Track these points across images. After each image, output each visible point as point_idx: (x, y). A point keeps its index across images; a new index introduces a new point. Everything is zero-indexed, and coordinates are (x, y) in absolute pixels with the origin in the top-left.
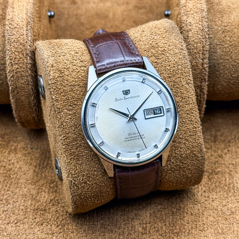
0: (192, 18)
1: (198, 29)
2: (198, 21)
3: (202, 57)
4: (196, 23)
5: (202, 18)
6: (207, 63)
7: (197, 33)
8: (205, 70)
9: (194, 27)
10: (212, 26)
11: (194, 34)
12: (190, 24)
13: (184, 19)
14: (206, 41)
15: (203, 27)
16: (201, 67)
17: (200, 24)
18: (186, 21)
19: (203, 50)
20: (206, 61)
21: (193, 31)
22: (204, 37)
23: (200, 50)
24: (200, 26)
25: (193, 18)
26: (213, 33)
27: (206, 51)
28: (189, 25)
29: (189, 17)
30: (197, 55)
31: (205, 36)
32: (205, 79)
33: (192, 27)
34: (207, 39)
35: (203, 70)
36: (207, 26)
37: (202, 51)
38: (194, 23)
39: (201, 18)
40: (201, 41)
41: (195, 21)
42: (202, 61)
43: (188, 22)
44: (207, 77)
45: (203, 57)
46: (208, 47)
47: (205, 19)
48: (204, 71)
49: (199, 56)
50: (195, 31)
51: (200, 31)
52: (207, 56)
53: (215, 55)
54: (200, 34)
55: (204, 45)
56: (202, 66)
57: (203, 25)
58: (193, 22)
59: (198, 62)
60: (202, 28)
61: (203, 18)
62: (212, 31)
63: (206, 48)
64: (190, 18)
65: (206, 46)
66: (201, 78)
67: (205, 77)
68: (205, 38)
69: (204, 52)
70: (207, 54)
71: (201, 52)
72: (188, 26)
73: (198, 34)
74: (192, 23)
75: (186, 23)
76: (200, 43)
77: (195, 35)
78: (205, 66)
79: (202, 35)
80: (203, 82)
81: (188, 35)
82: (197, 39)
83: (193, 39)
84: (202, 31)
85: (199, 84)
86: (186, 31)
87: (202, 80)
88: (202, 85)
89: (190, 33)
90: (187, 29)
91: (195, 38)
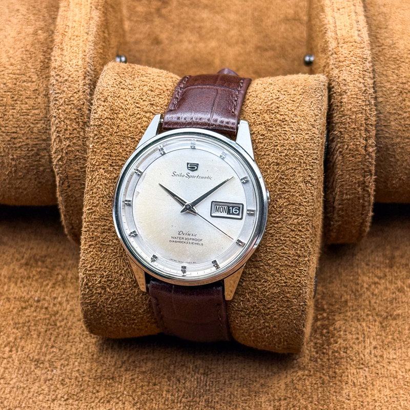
0: (347, 72)
1: (357, 89)
2: (357, 77)
3: (365, 136)
4: (354, 81)
5: (364, 73)
6: (374, 144)
7: (355, 96)
8: (370, 156)
9: (351, 88)
10: (382, 83)
11: (352, 98)
12: (344, 82)
13: (334, 75)
14: (370, 110)
15: (365, 86)
16: (363, 152)
17: (360, 83)
18: (337, 77)
19: (367, 125)
20: (372, 141)
21: (349, 94)
22: (367, 103)
23: (361, 125)
24: (362, 85)
25: (349, 73)
26: (384, 95)
27: (371, 125)
28: (342, 83)
29: (342, 70)
31: (369, 101)
32: (370, 171)
33: (348, 87)
34: (372, 107)
35: (367, 157)
36: (372, 86)
37: (365, 125)
38: (351, 81)
39: (363, 71)
40: (363, 109)
41: (353, 77)
42: (364, 142)
43: (340, 80)
44: (373, 168)
45: (365, 135)
46: (374, 119)
47: (369, 74)
48: (368, 159)
50: (353, 93)
51: (361, 94)
52: (373, 133)
53: (387, 130)
54: (361, 98)
55: (368, 116)
56: (366, 150)
57: (366, 84)
58: (349, 79)
59: (358, 143)
60: (364, 89)
61: (365, 71)
62: (382, 91)
63: (372, 120)
64: (344, 72)
65: (372, 118)
66: (363, 169)
67: (371, 168)
68: (370, 104)
69: (368, 127)
70: (373, 131)
71: (362, 128)
72: (341, 85)
73: (357, 99)
74: (348, 81)
75: (337, 80)
76: (362, 113)
77: (353, 99)
78: (371, 150)
79: (363, 101)
80: (368, 175)
81: (342, 100)
82: (356, 107)
83: (349, 107)
84: (363, 93)
85: (361, 179)
86: (338, 94)
87: (365, 172)
88: (365, 180)
89: (345, 96)
90: (339, 91)
91: (353, 104)
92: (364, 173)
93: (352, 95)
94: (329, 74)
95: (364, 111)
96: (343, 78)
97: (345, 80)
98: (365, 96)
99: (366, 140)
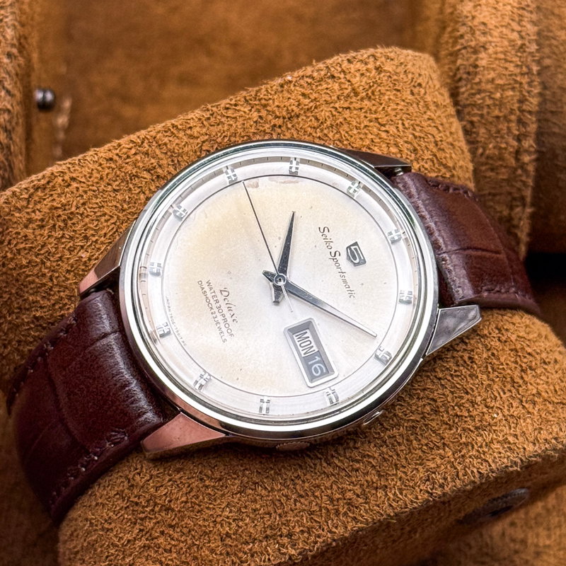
1: (506, 44)
3: (517, 133)
6: (531, 149)
8: (525, 171)
9: (494, 39)
10: (551, 32)
11: (496, 59)
12: (482, 27)
14: (529, 83)
15: (521, 38)
16: (513, 162)
18: (471, 18)
19: (520, 112)
21: (491, 50)
22: (525, 69)
23: (512, 112)
24: (515, 36)
26: (553, 52)
27: (530, 112)
28: (479, 30)
29: (480, 5)
30: (503, 126)
31: (527, 67)
32: (523, 198)
33: (490, 38)
34: (533, 78)
35: (519, 172)
36: (535, 38)
38: (494, 27)
40: (517, 82)
42: (515, 143)
43: (476, 22)
44: (528, 194)
45: (518, 130)
46: (535, 101)
48: (521, 176)
49: (509, 128)
50: (499, 49)
54: (514, 59)
55: (525, 96)
56: (517, 159)
57: (524, 34)
59: (505, 146)
60: (519, 43)
62: (550, 45)
63: (531, 103)
64: (484, 9)
66: (511, 194)
67: (524, 193)
68: (529, 73)
69: (524, 115)
70: (532, 123)
71: (513, 117)
72: (478, 33)
74: (489, 27)
75: (470, 24)
77: (497, 62)
78: (525, 159)
79: (517, 66)
80: (517, 206)
81: (477, 63)
82: (504, 77)
83: (490, 77)
84: (518, 51)
85: (506, 213)
86: (470, 50)
87: (514, 199)
88: (513, 214)
89: (483, 55)
90: (473, 44)
91: (497, 72)
92: (511, 201)
93: (496, 53)
94: (455, 10)
95: (517, 86)
96: (482, 20)
97: (484, 24)
98: (520, 57)
99: (519, 140)
